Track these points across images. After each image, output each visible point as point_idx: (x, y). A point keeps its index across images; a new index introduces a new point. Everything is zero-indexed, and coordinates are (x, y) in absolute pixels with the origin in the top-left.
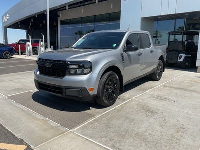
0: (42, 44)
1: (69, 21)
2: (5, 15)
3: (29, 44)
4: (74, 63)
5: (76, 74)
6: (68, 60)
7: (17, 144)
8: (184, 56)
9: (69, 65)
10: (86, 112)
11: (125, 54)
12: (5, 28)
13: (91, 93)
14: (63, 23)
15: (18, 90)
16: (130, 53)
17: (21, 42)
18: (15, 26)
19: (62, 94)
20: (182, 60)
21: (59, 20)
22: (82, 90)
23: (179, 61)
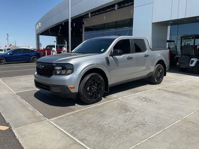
0: (65, 49)
1: (93, 27)
2: (38, 23)
3: (54, 49)
4: (58, 65)
5: (60, 74)
6: (54, 62)
7: (3, 125)
8: (195, 60)
9: (55, 66)
10: (70, 107)
11: (111, 58)
12: (38, 35)
13: (73, 91)
14: (87, 29)
15: (27, 88)
16: (117, 57)
17: (48, 48)
18: (46, 33)
19: (49, 91)
20: (193, 65)
21: (84, 26)
22: (64, 88)
23: (190, 65)
